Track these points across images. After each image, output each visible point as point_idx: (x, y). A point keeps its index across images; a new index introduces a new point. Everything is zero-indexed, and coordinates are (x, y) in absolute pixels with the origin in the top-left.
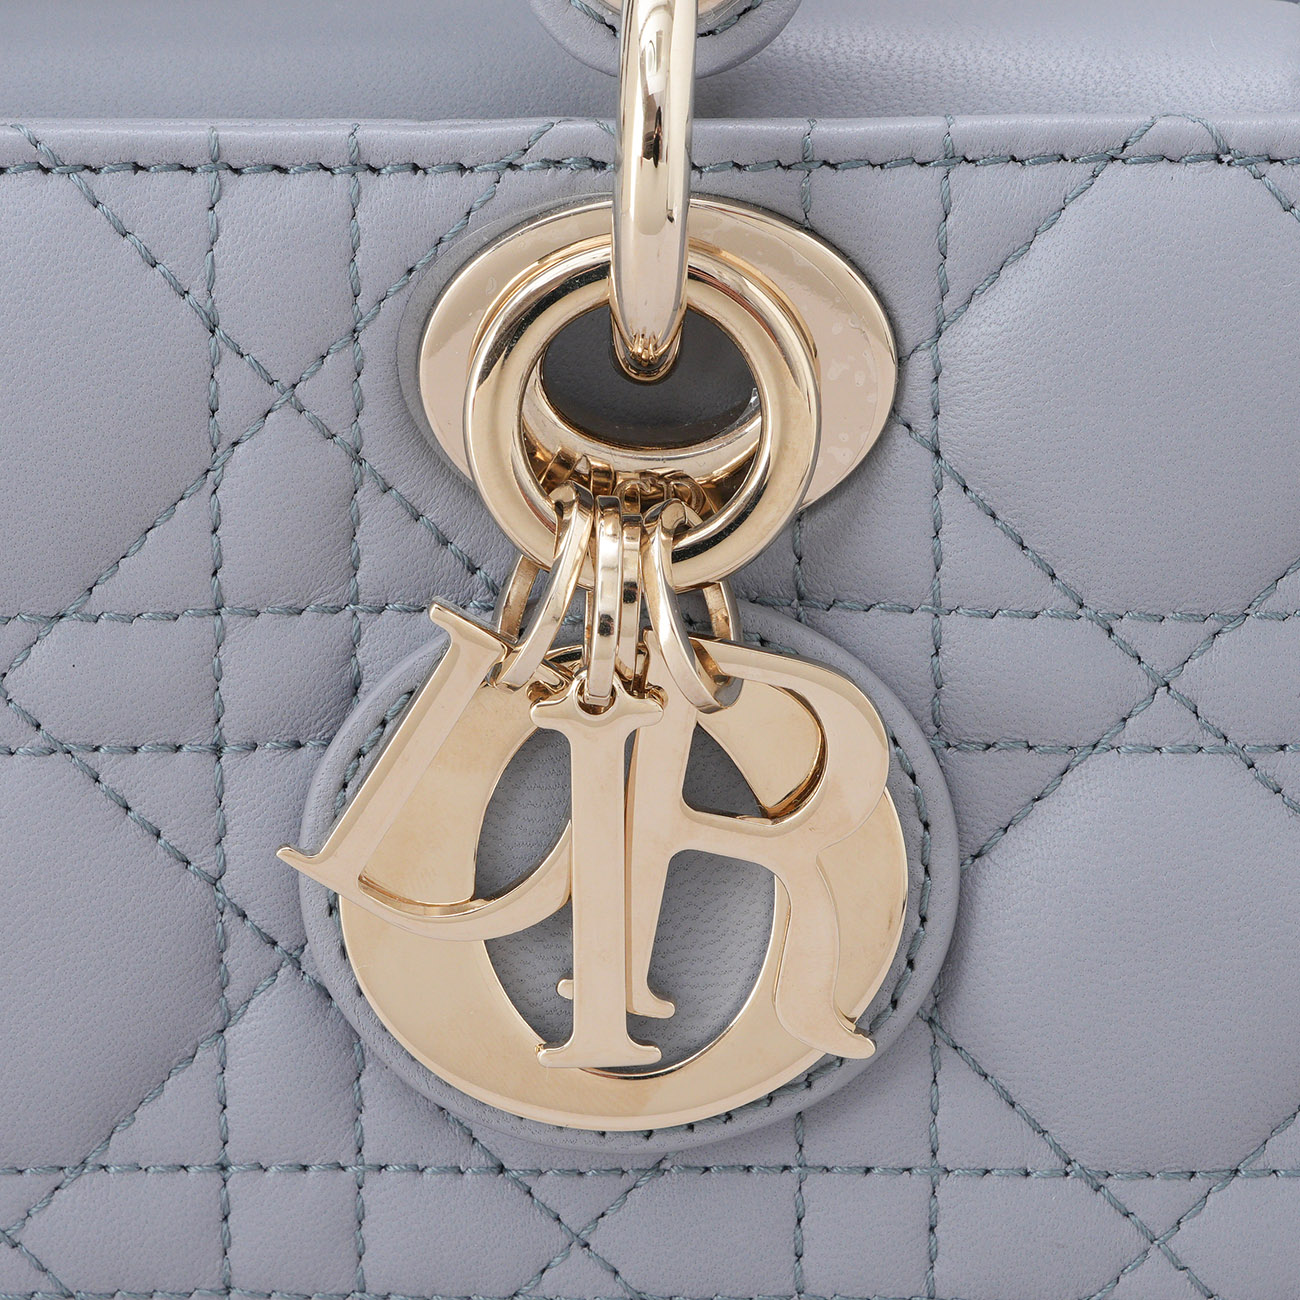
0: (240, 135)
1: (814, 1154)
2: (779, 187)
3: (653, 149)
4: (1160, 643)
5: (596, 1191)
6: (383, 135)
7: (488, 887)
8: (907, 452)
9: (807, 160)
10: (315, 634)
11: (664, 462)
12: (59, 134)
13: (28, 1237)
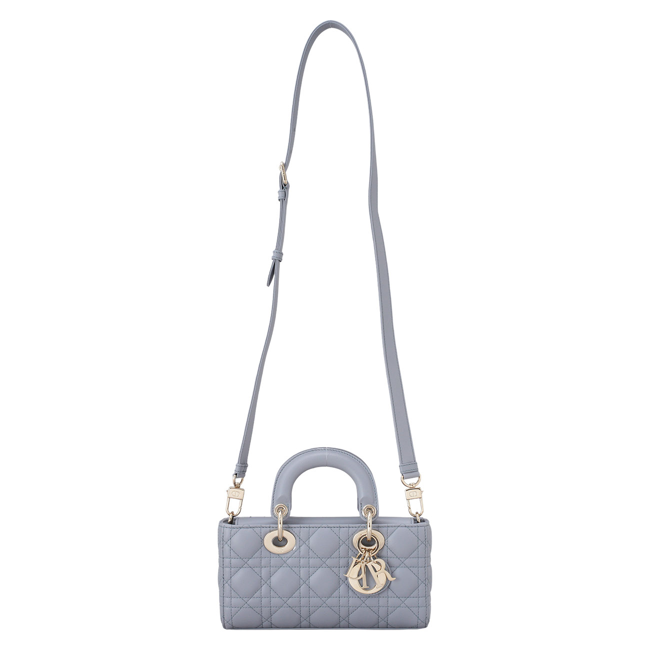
0: (341, 525)
1: (380, 596)
2: (377, 529)
3: (370, 527)
4: (402, 560)
5: (366, 599)
6: (350, 525)
7: (358, 576)
8: (385, 547)
9: (378, 527)
10: (346, 559)
11: (370, 548)
12: (329, 525)
13: (326, 602)
